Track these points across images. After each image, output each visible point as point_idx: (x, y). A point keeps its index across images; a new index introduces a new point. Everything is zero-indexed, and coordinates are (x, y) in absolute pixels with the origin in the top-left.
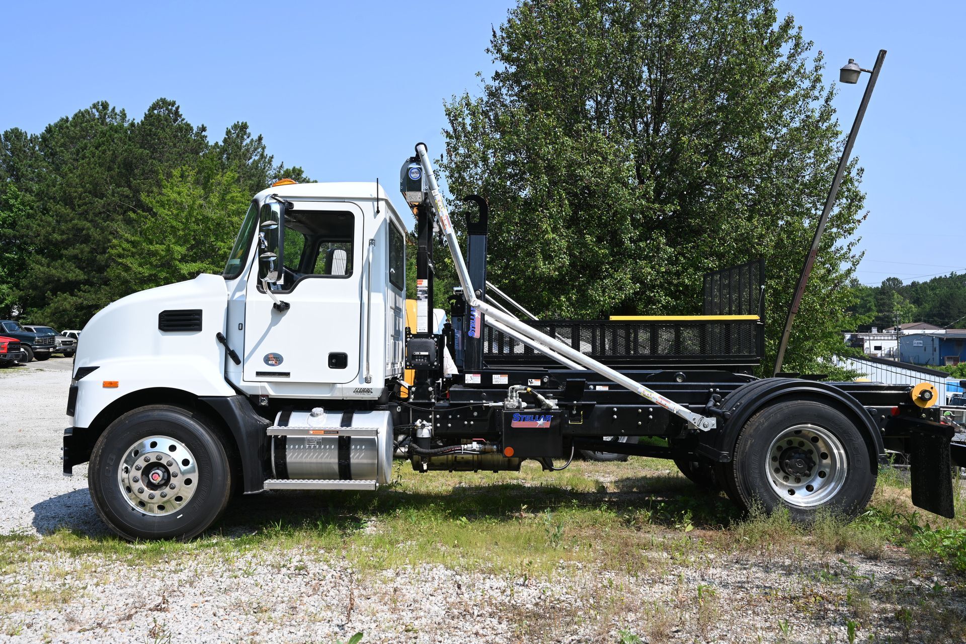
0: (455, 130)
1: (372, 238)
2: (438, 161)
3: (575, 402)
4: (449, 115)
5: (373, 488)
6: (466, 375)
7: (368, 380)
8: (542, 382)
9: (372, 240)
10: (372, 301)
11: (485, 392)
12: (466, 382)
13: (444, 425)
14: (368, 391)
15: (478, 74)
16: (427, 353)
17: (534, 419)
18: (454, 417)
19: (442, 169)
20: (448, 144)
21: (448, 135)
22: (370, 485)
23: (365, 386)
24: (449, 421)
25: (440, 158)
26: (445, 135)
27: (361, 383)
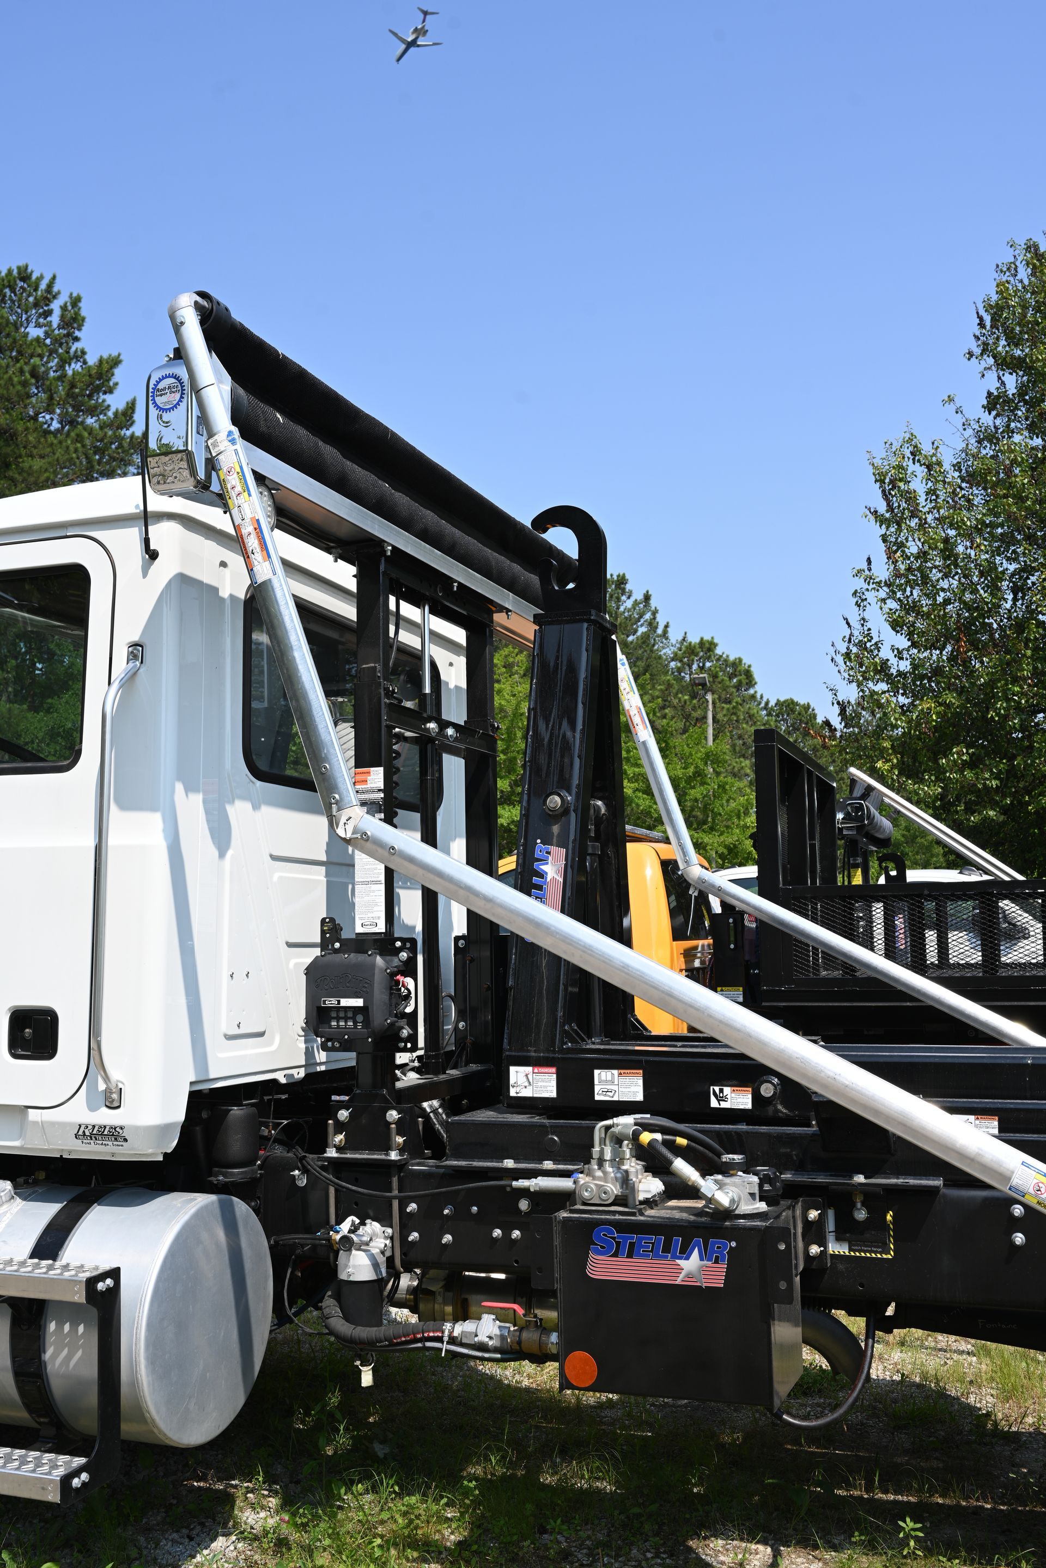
0: (890, 508)
1: (135, 638)
2: (860, 571)
3: (860, 1179)
4: (882, 482)
5: (53, 1496)
6: (513, 1069)
7: (113, 1101)
8: (757, 1097)
9: (136, 645)
10: (113, 840)
11: (555, 1130)
12: (513, 1093)
13: (431, 1237)
14: (114, 1134)
15: (951, 399)
16: (359, 1002)
17: (667, 1249)
18: (461, 1212)
19: (871, 586)
20: (884, 539)
21: (880, 519)
22: (42, 1484)
23: (106, 1117)
24: (445, 1225)
25: (864, 566)
26: (872, 518)
27: (92, 1108)
